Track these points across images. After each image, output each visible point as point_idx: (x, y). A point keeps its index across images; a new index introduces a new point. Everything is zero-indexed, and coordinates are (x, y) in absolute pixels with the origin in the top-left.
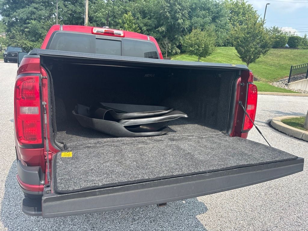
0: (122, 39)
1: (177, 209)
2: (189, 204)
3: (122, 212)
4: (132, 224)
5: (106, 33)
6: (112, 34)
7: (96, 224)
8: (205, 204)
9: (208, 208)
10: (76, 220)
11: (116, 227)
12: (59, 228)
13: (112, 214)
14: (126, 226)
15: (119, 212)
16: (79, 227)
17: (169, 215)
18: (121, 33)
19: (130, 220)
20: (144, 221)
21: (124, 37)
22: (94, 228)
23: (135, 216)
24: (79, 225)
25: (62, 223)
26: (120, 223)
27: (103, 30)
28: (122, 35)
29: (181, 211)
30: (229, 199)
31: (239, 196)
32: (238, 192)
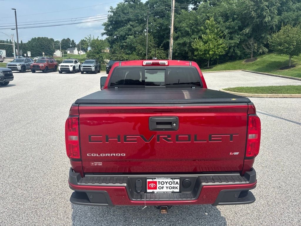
0: (166, 67)
1: (197, 219)
2: (211, 216)
3: (151, 213)
4: (155, 224)
5: (153, 64)
6: (158, 64)
7: (129, 218)
8: (226, 220)
9: (227, 223)
10: (116, 212)
11: (142, 223)
12: (104, 216)
13: (143, 213)
14: (149, 224)
15: (149, 212)
16: (116, 218)
17: (188, 223)
18: (166, 63)
19: (155, 220)
20: (165, 224)
21: (168, 65)
22: (126, 220)
23: (159, 218)
24: (117, 216)
25: (106, 213)
26: (146, 221)
27: (151, 62)
28: (167, 64)
29: (200, 221)
30: (253, 219)
31: (267, 218)
32: (268, 214)
